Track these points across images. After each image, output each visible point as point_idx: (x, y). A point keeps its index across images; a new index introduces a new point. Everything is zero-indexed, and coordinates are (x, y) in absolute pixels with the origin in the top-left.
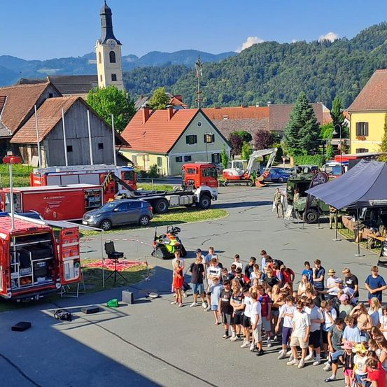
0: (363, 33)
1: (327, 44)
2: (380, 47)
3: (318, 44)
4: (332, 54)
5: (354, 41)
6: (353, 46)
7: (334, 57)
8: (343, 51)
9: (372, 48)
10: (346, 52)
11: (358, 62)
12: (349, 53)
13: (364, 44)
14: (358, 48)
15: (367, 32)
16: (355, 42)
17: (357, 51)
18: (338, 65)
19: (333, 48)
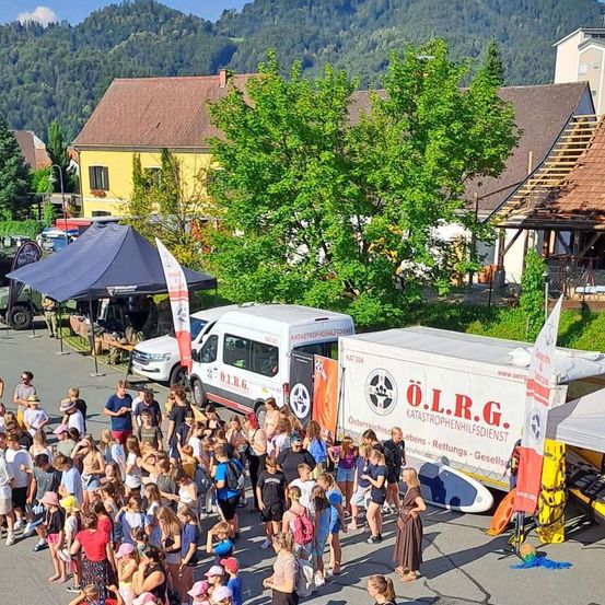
0: (95, 18)
1: (37, 29)
2: (124, 43)
3: (20, 28)
4: (46, 49)
5: (82, 29)
6: (79, 37)
7: (49, 54)
8: (65, 46)
9: (111, 45)
10: (68, 49)
11: (89, 66)
12: (75, 50)
13: (98, 37)
14: (88, 43)
15: (102, 16)
16: (83, 31)
17: (87, 47)
18: (56, 68)
19: (46, 38)
